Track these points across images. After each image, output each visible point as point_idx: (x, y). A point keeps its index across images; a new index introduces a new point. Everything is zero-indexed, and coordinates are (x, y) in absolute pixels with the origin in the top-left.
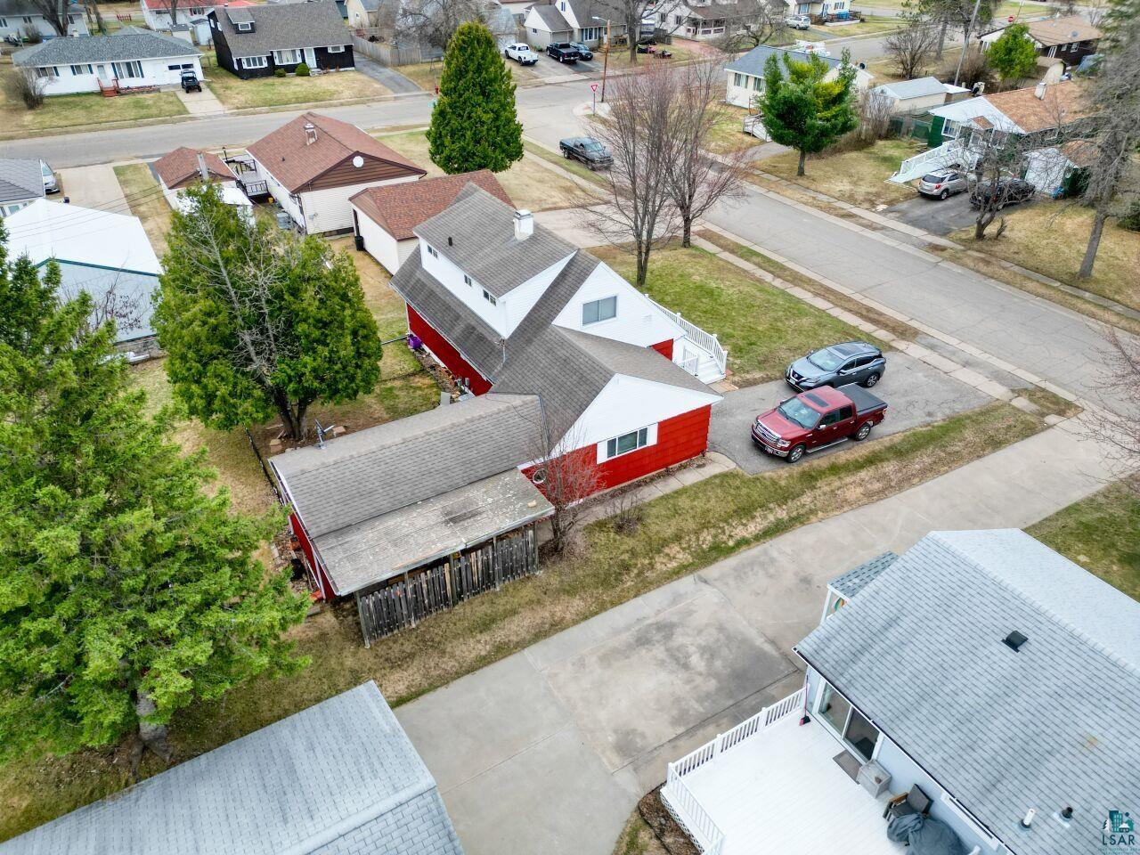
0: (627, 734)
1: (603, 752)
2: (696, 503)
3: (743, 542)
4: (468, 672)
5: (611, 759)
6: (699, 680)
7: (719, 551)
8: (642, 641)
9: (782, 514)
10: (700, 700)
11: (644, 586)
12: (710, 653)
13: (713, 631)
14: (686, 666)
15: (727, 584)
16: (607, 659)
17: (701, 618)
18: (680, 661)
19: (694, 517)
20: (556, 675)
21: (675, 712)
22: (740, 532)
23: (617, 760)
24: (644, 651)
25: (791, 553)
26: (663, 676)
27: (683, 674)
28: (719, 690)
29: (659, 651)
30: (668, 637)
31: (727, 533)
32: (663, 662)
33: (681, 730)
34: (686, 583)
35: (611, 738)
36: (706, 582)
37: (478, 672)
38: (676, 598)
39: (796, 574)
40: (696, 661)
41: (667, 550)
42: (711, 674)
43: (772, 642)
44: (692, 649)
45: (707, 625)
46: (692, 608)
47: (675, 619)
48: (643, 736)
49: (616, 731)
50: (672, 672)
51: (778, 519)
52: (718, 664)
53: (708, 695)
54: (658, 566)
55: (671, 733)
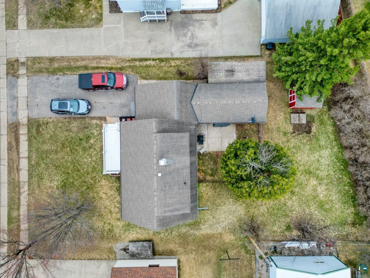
0: (213, 26)
1: (220, 25)
2: (159, 73)
3: (154, 60)
4: (236, 57)
5: (219, 23)
6: (192, 30)
7: (161, 60)
8: (197, 45)
9: (137, 63)
10: (195, 26)
11: (186, 59)
12: (185, 35)
13: (180, 40)
14: (192, 34)
15: (168, 50)
16: (207, 45)
17: (180, 44)
18: (193, 36)
19: (162, 69)
20: (219, 47)
21: (202, 26)
22: (152, 63)
23: (218, 23)
24: (198, 43)
25: (146, 51)
26: (198, 35)
27: (194, 33)
28: (190, 26)
29: (195, 41)
30: (191, 43)
31: (156, 64)
32: (196, 38)
33: (203, 22)
34: (176, 56)
35: (217, 27)
36: (172, 53)
37: (233, 55)
38: (182, 52)
39: (150, 44)
40: (189, 34)
41: (175, 65)
42: (189, 30)
43: (171, 30)
44: (188, 38)
45: (181, 42)
46: (180, 48)
47: (186, 47)
48: (211, 24)
49: (215, 28)
50: (196, 35)
51: (140, 62)
52: (185, 31)
53: (193, 26)
54: (180, 62)
55: (205, 22)
